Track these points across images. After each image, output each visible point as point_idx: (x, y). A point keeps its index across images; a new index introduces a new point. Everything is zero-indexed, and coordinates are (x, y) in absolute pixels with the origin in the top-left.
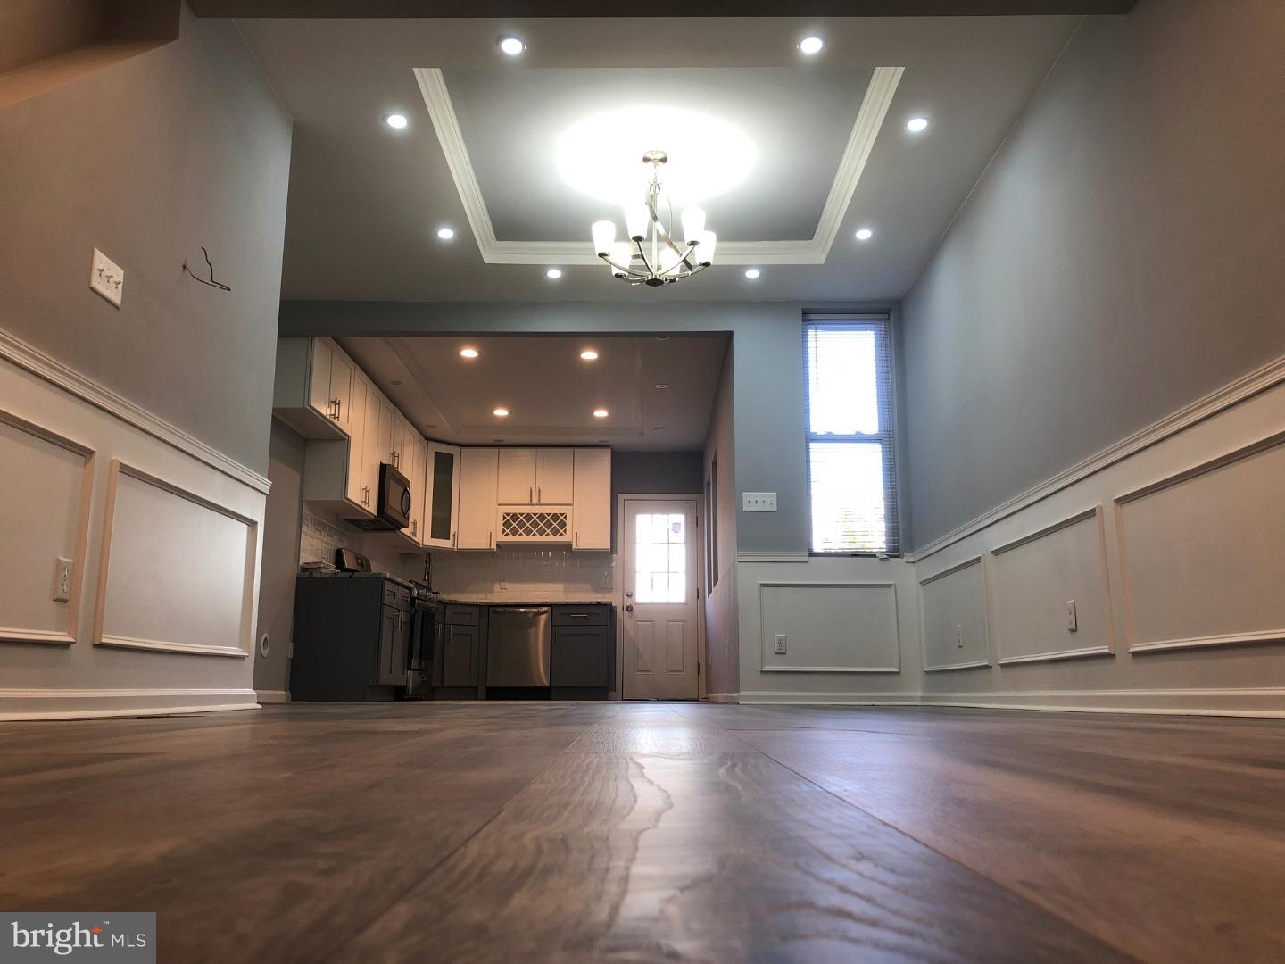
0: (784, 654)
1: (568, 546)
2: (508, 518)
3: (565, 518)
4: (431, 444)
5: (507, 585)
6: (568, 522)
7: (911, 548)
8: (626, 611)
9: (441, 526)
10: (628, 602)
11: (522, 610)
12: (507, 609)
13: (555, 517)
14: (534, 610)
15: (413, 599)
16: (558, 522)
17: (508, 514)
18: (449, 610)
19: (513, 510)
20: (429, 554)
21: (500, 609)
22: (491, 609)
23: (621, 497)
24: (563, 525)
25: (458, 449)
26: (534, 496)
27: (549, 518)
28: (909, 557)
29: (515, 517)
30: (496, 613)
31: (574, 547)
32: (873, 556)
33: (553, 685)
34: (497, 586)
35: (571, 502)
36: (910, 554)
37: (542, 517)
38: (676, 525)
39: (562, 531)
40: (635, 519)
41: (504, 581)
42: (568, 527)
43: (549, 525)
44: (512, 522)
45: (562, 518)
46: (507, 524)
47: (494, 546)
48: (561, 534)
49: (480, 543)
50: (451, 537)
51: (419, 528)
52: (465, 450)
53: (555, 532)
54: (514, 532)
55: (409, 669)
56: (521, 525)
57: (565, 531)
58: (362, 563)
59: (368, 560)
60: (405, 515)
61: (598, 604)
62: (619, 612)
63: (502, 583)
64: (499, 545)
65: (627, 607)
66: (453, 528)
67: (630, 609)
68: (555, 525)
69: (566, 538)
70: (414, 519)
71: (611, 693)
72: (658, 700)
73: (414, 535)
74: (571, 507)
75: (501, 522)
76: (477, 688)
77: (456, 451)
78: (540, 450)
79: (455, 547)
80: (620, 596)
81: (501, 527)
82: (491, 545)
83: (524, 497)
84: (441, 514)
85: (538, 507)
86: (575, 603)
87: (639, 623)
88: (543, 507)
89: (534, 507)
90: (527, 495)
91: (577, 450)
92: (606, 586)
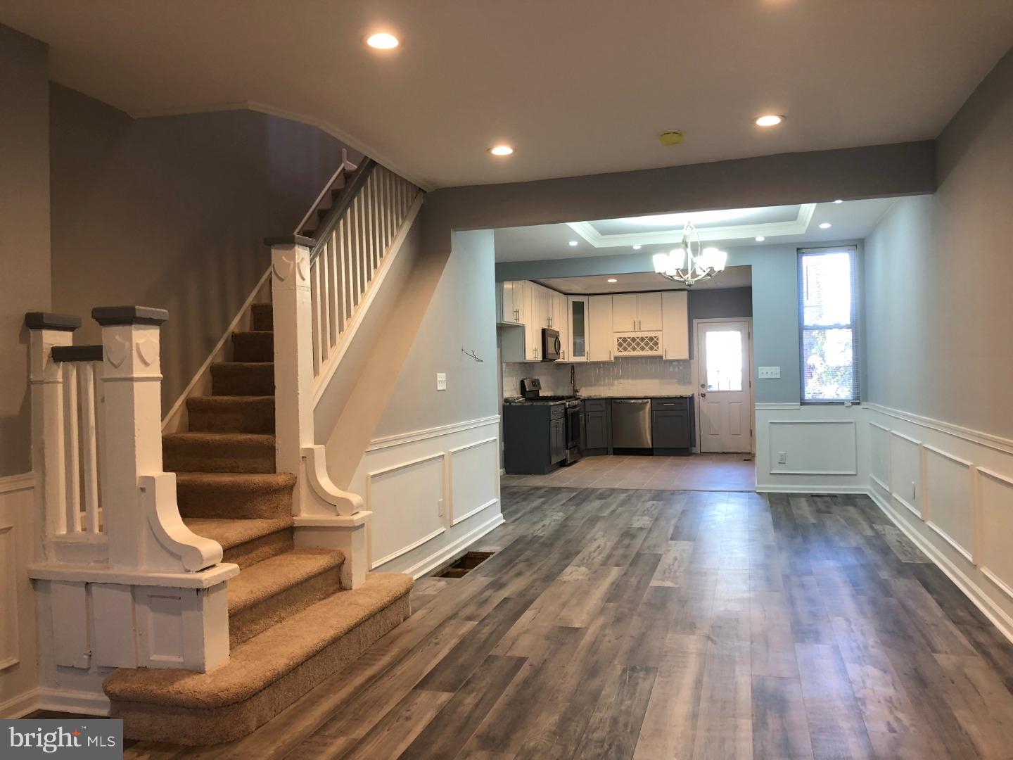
0: (784, 463)
1: (661, 357)
2: (620, 340)
3: (658, 339)
4: (570, 297)
6: (660, 342)
7: (866, 400)
8: (701, 397)
9: (579, 349)
10: (702, 391)
11: (633, 401)
12: (623, 401)
13: (651, 339)
14: (640, 401)
15: (566, 409)
16: (653, 342)
17: (620, 338)
18: (587, 403)
19: (626, 335)
20: (573, 366)
21: (618, 401)
22: (613, 400)
23: (695, 321)
24: (656, 344)
25: (586, 297)
26: (637, 326)
27: (647, 340)
28: (864, 404)
29: (625, 340)
30: (615, 402)
31: (664, 358)
32: (841, 403)
33: (654, 447)
34: (616, 382)
35: (661, 329)
36: (865, 403)
37: (642, 339)
39: (656, 348)
40: (705, 336)
42: (660, 345)
43: (647, 344)
44: (623, 343)
45: (655, 339)
46: (620, 345)
47: (612, 359)
48: (655, 350)
49: (604, 357)
50: (586, 355)
51: (567, 355)
52: (591, 297)
53: (651, 349)
54: (625, 349)
55: (567, 448)
56: (629, 345)
57: (658, 348)
58: (536, 383)
59: (538, 380)
60: (558, 353)
61: (681, 397)
62: (696, 398)
63: (619, 380)
64: (616, 358)
65: (702, 394)
66: (587, 349)
67: (703, 395)
68: (651, 344)
69: (658, 353)
70: (563, 352)
71: (693, 448)
72: (724, 453)
73: (564, 359)
74: (661, 332)
75: (616, 344)
76: (607, 448)
77: (584, 299)
78: (640, 295)
79: (589, 361)
80: (697, 386)
81: (616, 346)
82: (610, 358)
83: (630, 327)
84: (578, 340)
85: (639, 333)
86: (666, 396)
87: (710, 404)
88: (643, 333)
89: (637, 333)
90: (632, 326)
91: (664, 293)
92: (688, 381)
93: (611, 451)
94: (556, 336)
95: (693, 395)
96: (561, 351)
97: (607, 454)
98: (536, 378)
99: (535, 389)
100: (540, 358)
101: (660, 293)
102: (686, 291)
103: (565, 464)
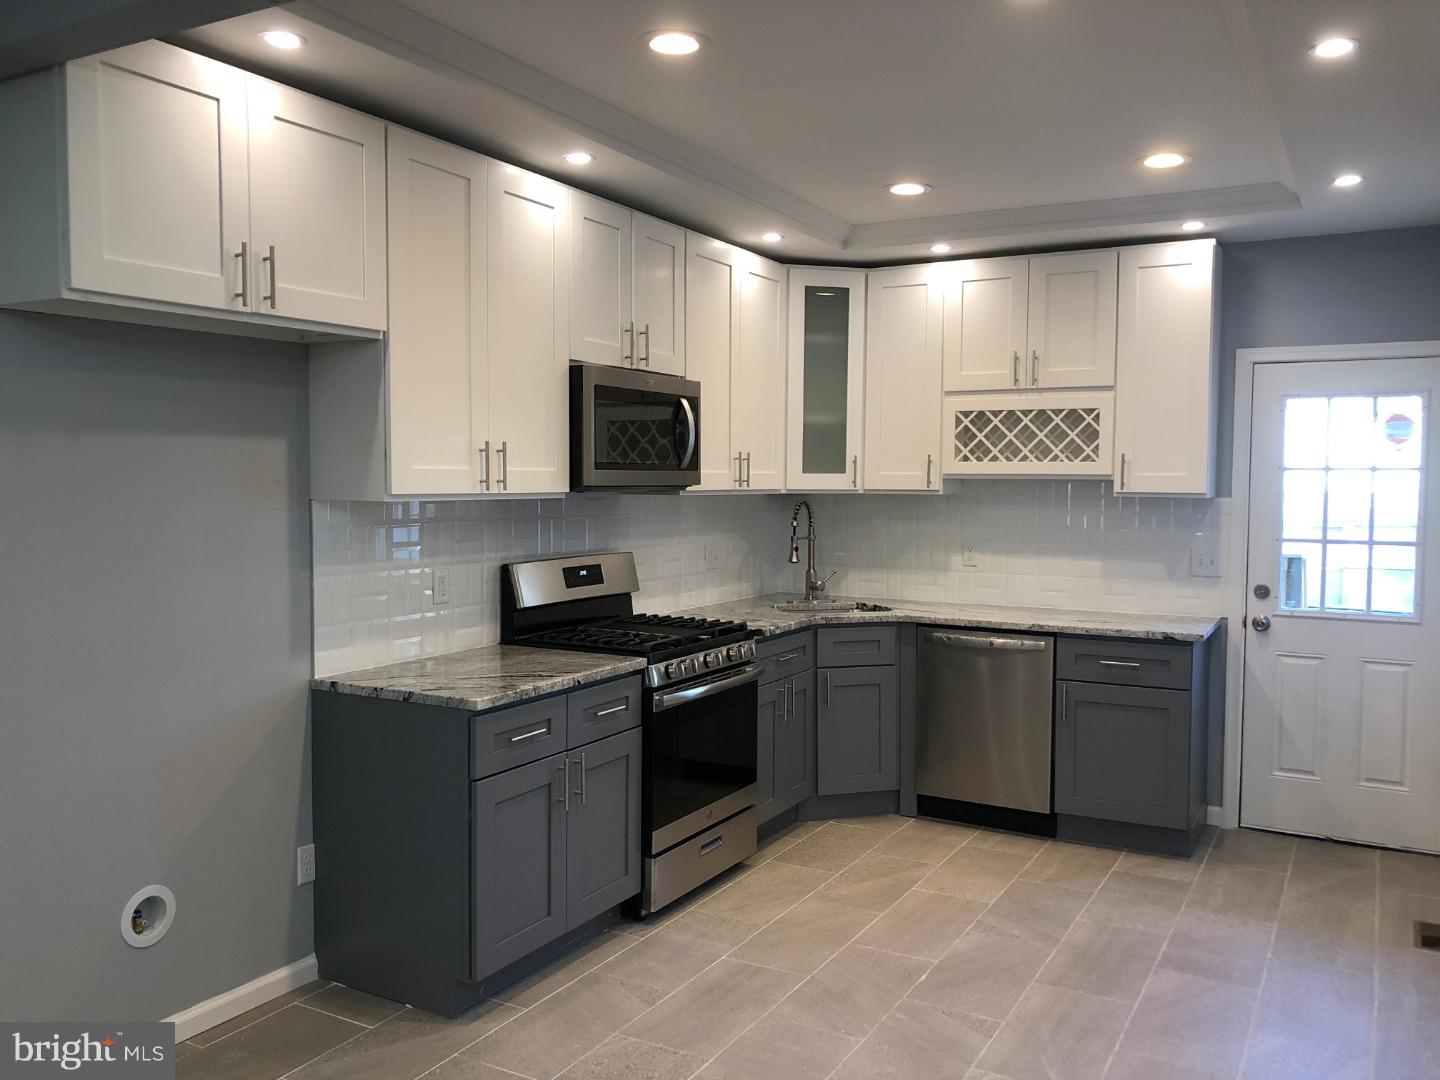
1: (1095, 489)
2: (966, 421)
3: (1097, 418)
4: (796, 270)
5: (978, 558)
6: (1104, 428)
8: (1253, 635)
9: (825, 444)
10: (1259, 610)
11: (988, 640)
13: (1073, 417)
14: (1015, 642)
15: (647, 692)
16: (1079, 430)
17: (966, 414)
18: (823, 636)
19: (977, 404)
20: (799, 504)
21: (940, 635)
22: (924, 631)
23: (1241, 356)
24: (1091, 435)
25: (857, 273)
27: (1057, 420)
29: (981, 418)
30: (930, 640)
31: (1117, 488)
33: (1059, 809)
34: (957, 560)
35: (1108, 381)
37: (1042, 417)
39: (1088, 451)
40: (1283, 413)
41: (971, 550)
42: (1103, 441)
43: (1058, 435)
44: (975, 429)
45: (1089, 419)
46: (965, 436)
47: (937, 485)
48: (1087, 458)
49: (910, 479)
50: (849, 467)
51: (781, 467)
52: (872, 275)
53: (1074, 451)
54: (981, 451)
56: (996, 435)
57: (1096, 450)
58: (599, 573)
60: (682, 462)
61: (1169, 641)
62: (1235, 630)
63: (967, 554)
64: (949, 480)
65: (1256, 623)
66: (853, 448)
67: (1262, 626)
68: (1072, 435)
69: (1098, 468)
70: (743, 459)
71: (1213, 809)
72: (1329, 840)
74: (1110, 395)
75: (951, 431)
76: (898, 792)
77: (852, 280)
78: (1035, 259)
79: (859, 487)
80: (1241, 593)
81: (951, 441)
82: (929, 482)
83: (1002, 375)
84: (824, 418)
85: (1032, 396)
86: (1109, 633)
87: (1285, 660)
88: (1046, 395)
89: (1024, 396)
90: (1008, 371)
91: (1125, 251)
92: (1204, 572)
93: (909, 801)
95: (1220, 631)
97: (897, 812)
100: (562, 486)
101: (1112, 252)
102: (1213, 242)
103: (634, 911)
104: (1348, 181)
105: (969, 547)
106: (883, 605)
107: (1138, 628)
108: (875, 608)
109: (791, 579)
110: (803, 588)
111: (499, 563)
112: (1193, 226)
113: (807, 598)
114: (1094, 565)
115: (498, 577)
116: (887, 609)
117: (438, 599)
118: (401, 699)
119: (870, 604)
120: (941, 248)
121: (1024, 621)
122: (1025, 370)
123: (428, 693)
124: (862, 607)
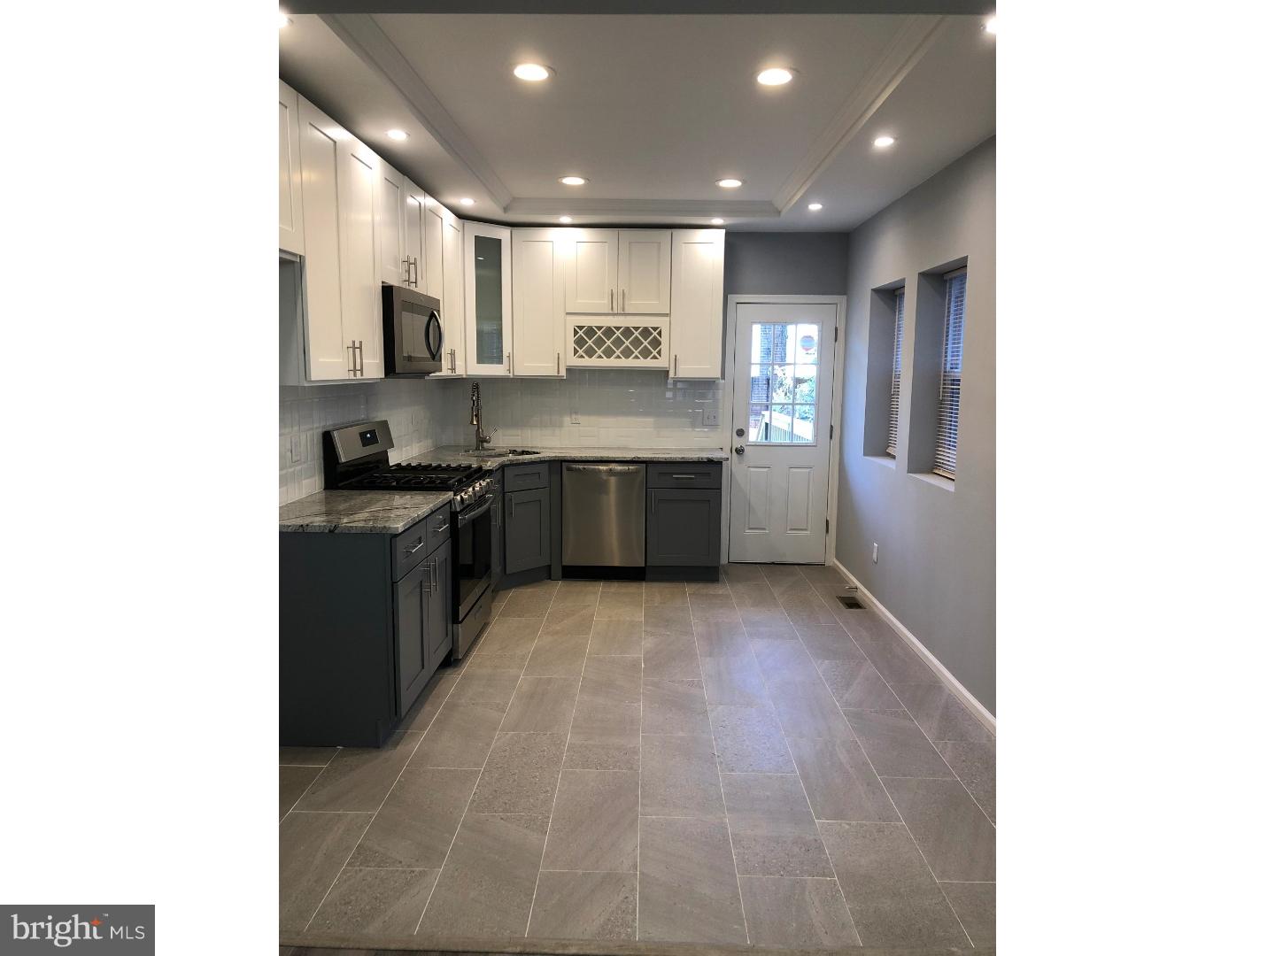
1: (663, 374)
2: (581, 333)
3: (660, 334)
4: (470, 225)
5: (582, 419)
6: (664, 340)
8: (735, 454)
9: (490, 345)
10: (738, 442)
11: (607, 467)
12: (587, 466)
13: (646, 332)
14: (623, 467)
15: (454, 516)
16: (650, 339)
17: (581, 328)
18: (509, 474)
19: (587, 321)
20: (475, 386)
21: (576, 466)
22: (566, 465)
23: (732, 298)
24: (656, 343)
25: (506, 229)
26: (617, 303)
27: (636, 333)
29: (590, 331)
30: (569, 469)
31: (671, 375)
33: (648, 563)
34: (567, 420)
35: (667, 313)
37: (627, 332)
38: (808, 339)
39: (655, 353)
41: (576, 413)
42: (664, 347)
43: (637, 343)
44: (586, 338)
45: (655, 333)
46: (580, 342)
47: (563, 373)
48: (654, 357)
50: (506, 360)
51: (461, 359)
52: (516, 231)
53: (646, 354)
54: (590, 353)
57: (659, 353)
58: (375, 435)
59: (385, 424)
60: (435, 355)
61: (710, 462)
63: (574, 416)
64: (569, 370)
65: (737, 451)
66: (506, 349)
67: (740, 451)
69: (661, 363)
70: (453, 354)
72: (773, 563)
73: (453, 369)
74: (667, 319)
75: (571, 339)
76: (550, 566)
77: (503, 234)
78: (624, 232)
79: (511, 375)
80: (729, 434)
81: (571, 345)
82: (558, 371)
83: (603, 304)
84: (487, 327)
85: (621, 318)
86: (678, 460)
87: (752, 469)
88: (629, 318)
89: (616, 318)
90: (606, 301)
91: (676, 232)
92: (710, 422)
93: (557, 571)
94: (430, 312)
96: (445, 350)
97: (550, 578)
98: (381, 416)
99: (372, 450)
101: (668, 232)
102: (724, 231)
103: (451, 661)
104: (815, 207)
105: (574, 411)
106: (536, 451)
107: (694, 456)
108: (523, 453)
109: (465, 436)
110: (474, 441)
111: (321, 431)
112: (717, 221)
113: (477, 449)
114: (650, 420)
115: (321, 441)
116: (534, 453)
117: (295, 459)
118: (327, 531)
119: (519, 450)
120: (565, 219)
121: (630, 455)
122: (618, 300)
123: (351, 525)
124: (514, 452)
